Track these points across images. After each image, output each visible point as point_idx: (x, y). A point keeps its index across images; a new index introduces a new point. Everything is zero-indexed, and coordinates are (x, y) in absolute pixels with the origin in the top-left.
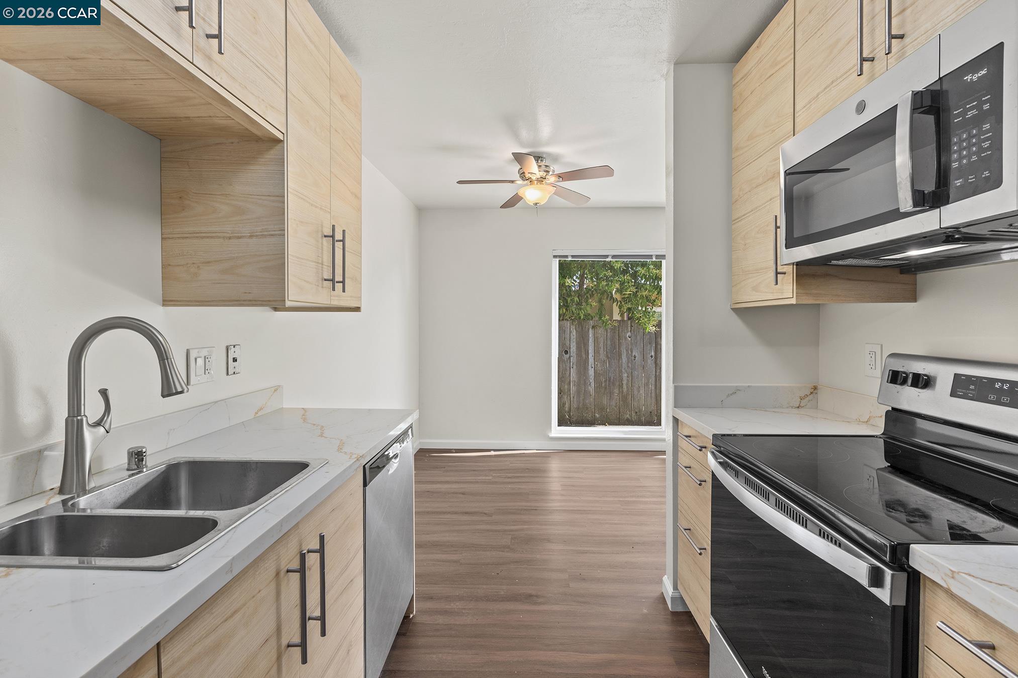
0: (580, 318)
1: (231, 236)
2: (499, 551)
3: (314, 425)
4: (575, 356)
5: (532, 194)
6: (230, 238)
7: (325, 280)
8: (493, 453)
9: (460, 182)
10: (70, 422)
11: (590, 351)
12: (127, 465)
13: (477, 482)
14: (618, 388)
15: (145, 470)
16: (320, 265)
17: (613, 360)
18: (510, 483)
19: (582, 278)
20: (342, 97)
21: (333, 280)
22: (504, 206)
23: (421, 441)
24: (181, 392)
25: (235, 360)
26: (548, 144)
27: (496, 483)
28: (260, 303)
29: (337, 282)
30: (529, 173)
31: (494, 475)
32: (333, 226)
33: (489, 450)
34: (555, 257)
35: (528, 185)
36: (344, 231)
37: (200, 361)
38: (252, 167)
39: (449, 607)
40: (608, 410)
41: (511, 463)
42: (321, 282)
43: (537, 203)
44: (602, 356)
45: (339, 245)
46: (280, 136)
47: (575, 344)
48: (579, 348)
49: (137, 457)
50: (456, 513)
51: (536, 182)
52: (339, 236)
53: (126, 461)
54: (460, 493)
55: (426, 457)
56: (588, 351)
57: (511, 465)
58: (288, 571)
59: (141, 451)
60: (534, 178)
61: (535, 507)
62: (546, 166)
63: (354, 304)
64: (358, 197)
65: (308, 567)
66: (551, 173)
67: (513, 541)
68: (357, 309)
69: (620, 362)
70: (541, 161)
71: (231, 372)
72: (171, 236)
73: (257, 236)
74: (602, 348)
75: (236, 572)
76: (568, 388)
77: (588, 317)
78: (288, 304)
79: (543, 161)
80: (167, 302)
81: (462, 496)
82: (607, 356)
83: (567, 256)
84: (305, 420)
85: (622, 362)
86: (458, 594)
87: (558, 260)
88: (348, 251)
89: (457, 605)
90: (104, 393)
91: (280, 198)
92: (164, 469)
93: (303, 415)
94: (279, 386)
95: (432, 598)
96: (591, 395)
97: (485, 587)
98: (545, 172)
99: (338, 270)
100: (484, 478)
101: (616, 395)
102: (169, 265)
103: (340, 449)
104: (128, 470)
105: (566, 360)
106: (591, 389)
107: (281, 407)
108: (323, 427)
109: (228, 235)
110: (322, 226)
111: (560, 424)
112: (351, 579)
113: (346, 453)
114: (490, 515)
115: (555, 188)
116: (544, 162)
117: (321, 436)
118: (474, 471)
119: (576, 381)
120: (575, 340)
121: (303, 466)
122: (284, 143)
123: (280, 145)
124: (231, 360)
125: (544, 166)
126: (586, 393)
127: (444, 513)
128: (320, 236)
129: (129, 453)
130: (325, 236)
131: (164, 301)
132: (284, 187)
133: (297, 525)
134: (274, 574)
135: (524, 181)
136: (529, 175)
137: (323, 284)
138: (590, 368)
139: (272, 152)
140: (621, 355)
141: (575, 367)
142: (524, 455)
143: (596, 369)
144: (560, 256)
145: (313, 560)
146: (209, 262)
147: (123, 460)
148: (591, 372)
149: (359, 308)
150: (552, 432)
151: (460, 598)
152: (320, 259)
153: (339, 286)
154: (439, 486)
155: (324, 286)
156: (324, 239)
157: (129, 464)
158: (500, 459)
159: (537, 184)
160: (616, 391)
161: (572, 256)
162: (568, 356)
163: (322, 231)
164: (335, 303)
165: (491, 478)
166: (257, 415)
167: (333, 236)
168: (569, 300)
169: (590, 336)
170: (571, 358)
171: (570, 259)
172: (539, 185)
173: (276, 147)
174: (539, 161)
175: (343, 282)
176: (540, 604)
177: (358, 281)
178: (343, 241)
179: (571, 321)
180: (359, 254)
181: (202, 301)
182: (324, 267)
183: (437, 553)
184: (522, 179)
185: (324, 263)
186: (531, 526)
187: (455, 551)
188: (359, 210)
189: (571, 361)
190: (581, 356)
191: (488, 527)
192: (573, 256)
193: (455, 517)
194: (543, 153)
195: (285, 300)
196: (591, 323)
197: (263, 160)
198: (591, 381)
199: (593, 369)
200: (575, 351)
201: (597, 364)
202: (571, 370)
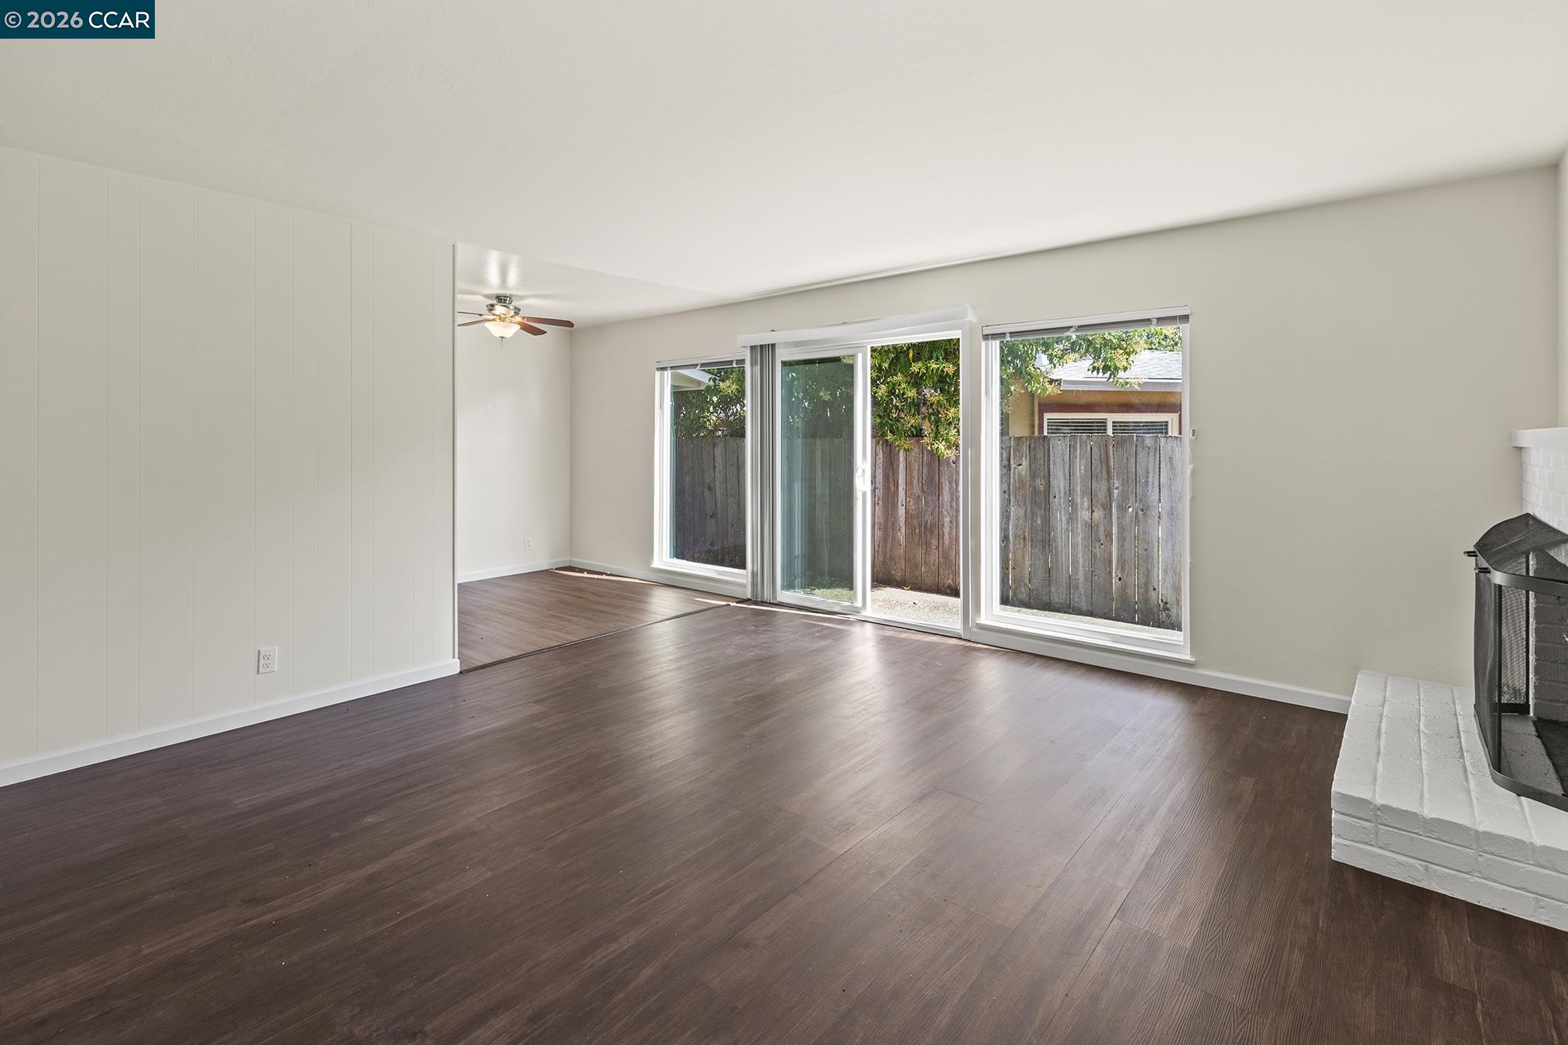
40: (923, 569)
48: (886, 476)
56: (898, 482)
85: (943, 500)
101: (935, 548)
106: (902, 537)
120: (881, 465)
126: (895, 541)
138: (900, 504)
140: (942, 489)
141: (881, 503)
143: (907, 507)
148: (902, 511)
150: (654, 562)
160: (935, 542)
169: (901, 463)
190: (889, 488)
198: (901, 524)
199: (904, 507)
200: (881, 480)
201: (909, 501)
202: (877, 507)
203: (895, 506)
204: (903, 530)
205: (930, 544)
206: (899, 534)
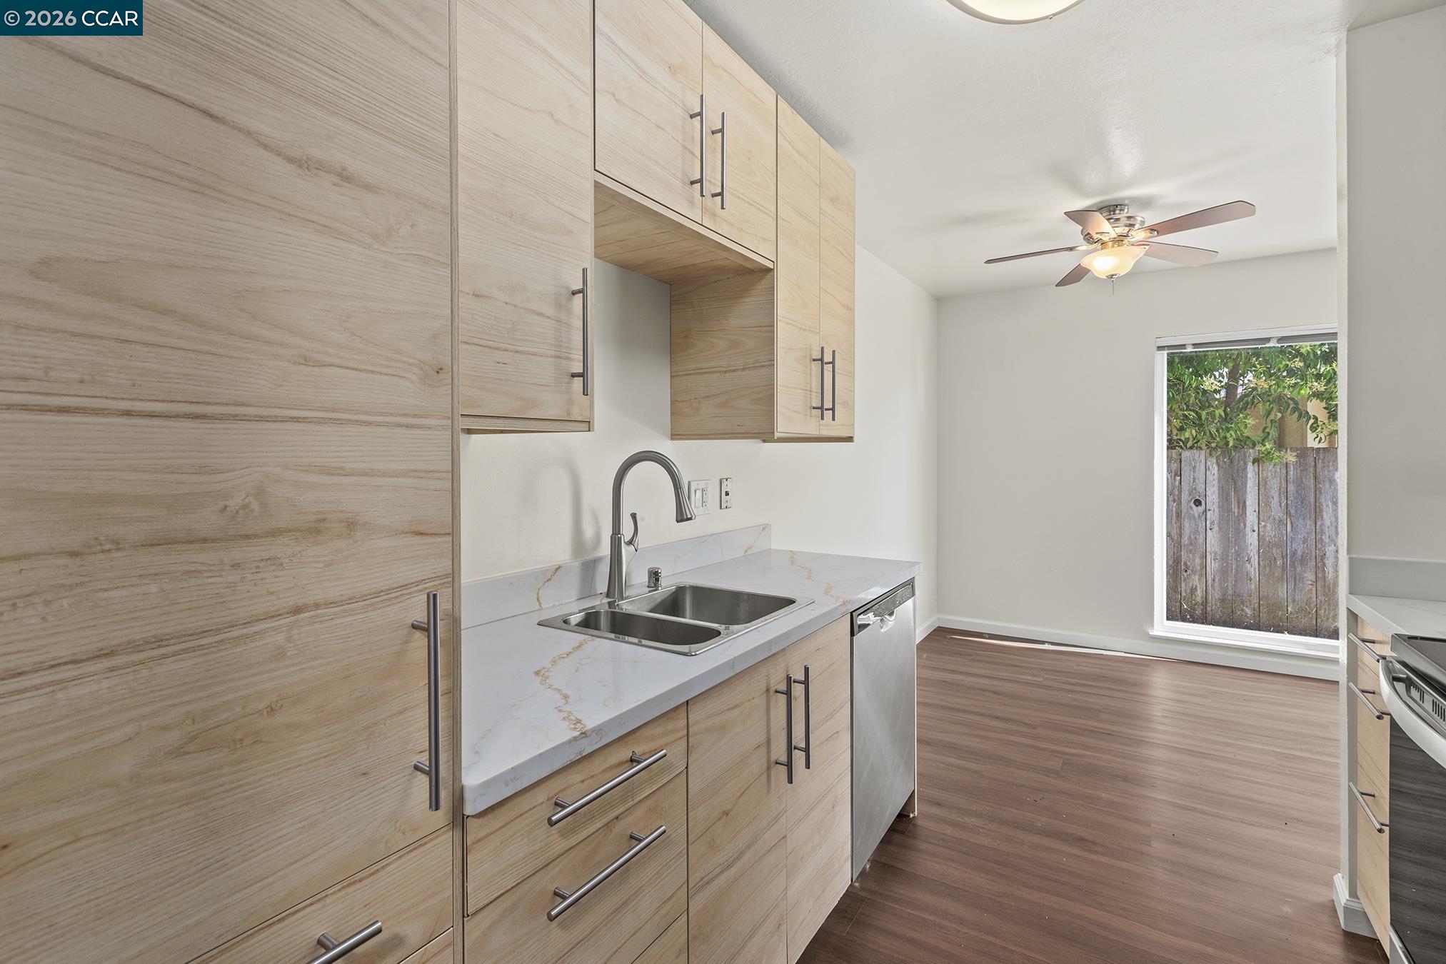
0: (1227, 443)
1: (727, 369)
2: (1042, 774)
3: (802, 567)
4: (1217, 510)
5: (1102, 263)
6: (725, 372)
7: (814, 408)
8: (1047, 647)
9: (989, 262)
10: (613, 539)
11: (1248, 503)
12: (647, 583)
13: (1019, 682)
14: (1314, 570)
15: (660, 588)
16: (809, 393)
17: (1301, 521)
18: (1070, 691)
19: (1234, 376)
20: (833, 200)
21: (821, 408)
22: (1062, 283)
23: (941, 616)
24: (690, 519)
25: (727, 494)
26: (1132, 183)
27: (1048, 687)
28: (752, 435)
29: (826, 410)
30: (1097, 233)
31: (1045, 676)
32: (822, 348)
33: (1043, 643)
34: (1160, 348)
35: (1098, 250)
36: (834, 352)
37: (699, 494)
38: (744, 300)
39: (963, 821)
40: (1290, 609)
41: (1077, 665)
42: (809, 410)
43: (1113, 275)
44: (1277, 511)
45: (828, 368)
46: (770, 265)
47: (1216, 489)
48: (1224, 496)
49: (655, 576)
50: (981, 715)
51: (1110, 244)
52: (828, 358)
53: (647, 580)
54: (991, 691)
55: (946, 638)
56: (1245, 503)
57: (1076, 668)
58: (776, 692)
59: (658, 572)
60: (1105, 238)
61: (1109, 730)
62: (1129, 218)
63: (845, 434)
64: (850, 309)
65: (794, 698)
66: (1137, 227)
67: (1065, 767)
68: (850, 439)
69: (1319, 523)
70: (1120, 210)
71: (723, 506)
72: (678, 374)
73: (749, 368)
74: (1276, 498)
75: (738, 669)
76: (1202, 564)
77: (1243, 442)
78: (777, 435)
79: (1124, 210)
80: (675, 436)
81: (993, 695)
82: (1288, 513)
83: (1185, 345)
84: (792, 562)
85: (1322, 525)
86: (974, 809)
87: (1165, 353)
88: (838, 373)
89: (973, 821)
90: (634, 516)
91: (770, 328)
92: (674, 590)
93: (791, 558)
94: (767, 524)
95: (939, 805)
96: (1251, 580)
97: (1014, 811)
98: (1126, 226)
99: (828, 396)
100: (1029, 678)
101: (1310, 582)
102: (676, 401)
103: (826, 592)
104: (648, 587)
105: (1196, 515)
106: (1252, 569)
107: (769, 547)
108: (810, 570)
109: (724, 369)
110: (811, 350)
111: (1170, 617)
112: (837, 730)
113: (832, 596)
114: (1034, 727)
115: (1147, 247)
116: (1126, 211)
117: (809, 578)
118: (1015, 666)
119: (1219, 553)
120: (1216, 483)
121: (791, 602)
122: (774, 272)
123: (771, 273)
124: (724, 494)
125: (1126, 219)
126: (1241, 575)
127: (965, 712)
128: (809, 361)
129: (649, 572)
130: (814, 360)
131: (672, 435)
132: (774, 317)
133: (784, 649)
134: (765, 689)
135: (1091, 244)
136: (1098, 236)
137: (811, 412)
138: (1248, 530)
139: (763, 282)
140: (1321, 511)
141: (1216, 528)
142: (1101, 657)
143: (1261, 534)
144: (1169, 347)
145: (798, 690)
146: (708, 397)
147: (644, 578)
148: (1252, 539)
149: (852, 437)
150: (1155, 627)
151: (978, 815)
152: (809, 385)
153: (828, 414)
154: (960, 677)
155: (813, 414)
156: (813, 362)
157: (649, 582)
158: (1058, 657)
159: (1113, 247)
160: (1310, 576)
161: (1193, 345)
162: (1201, 509)
163: (811, 356)
164: (825, 433)
165: (1041, 679)
166: (747, 554)
167: (822, 360)
168: (1204, 414)
169: (1250, 475)
170: (1209, 514)
171: (1189, 349)
172: (1117, 249)
173: (767, 277)
174: (1117, 212)
175: (833, 409)
176: (1096, 853)
177: (850, 406)
178: (833, 363)
179: (1208, 451)
180: (851, 375)
181: (701, 435)
182: (813, 393)
183: (950, 757)
184: (1088, 242)
185: (813, 390)
186: (1099, 755)
187: (977, 759)
188: (851, 323)
189: (1208, 517)
190: (1229, 510)
191: (1029, 742)
192: (1195, 345)
193: (979, 719)
194: (1123, 199)
195: (774, 432)
196: (1252, 453)
197: (755, 291)
198: (1252, 554)
199: (1256, 533)
200: (1216, 500)
201: (1265, 526)
202: (1209, 532)
203: (1240, 533)
204: (1255, 561)
205: (1302, 579)
206: (1249, 566)
